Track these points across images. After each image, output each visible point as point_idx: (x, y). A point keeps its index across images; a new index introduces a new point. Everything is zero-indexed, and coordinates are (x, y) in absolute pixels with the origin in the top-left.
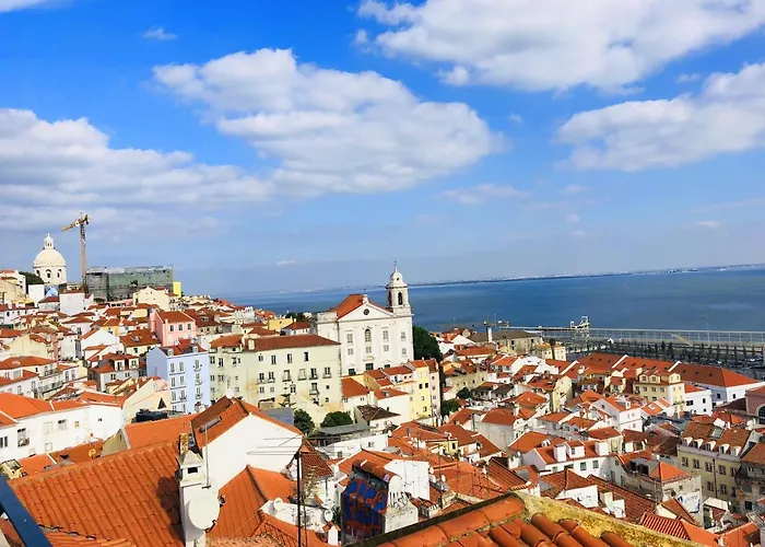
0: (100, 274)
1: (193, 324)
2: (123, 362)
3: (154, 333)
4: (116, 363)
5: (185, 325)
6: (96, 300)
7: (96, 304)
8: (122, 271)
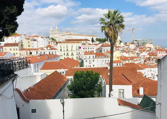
0: (136, 40)
1: (165, 52)
2: (152, 59)
3: (155, 54)
4: (150, 59)
5: (163, 52)
6: (136, 46)
7: (136, 47)
8: (141, 40)
